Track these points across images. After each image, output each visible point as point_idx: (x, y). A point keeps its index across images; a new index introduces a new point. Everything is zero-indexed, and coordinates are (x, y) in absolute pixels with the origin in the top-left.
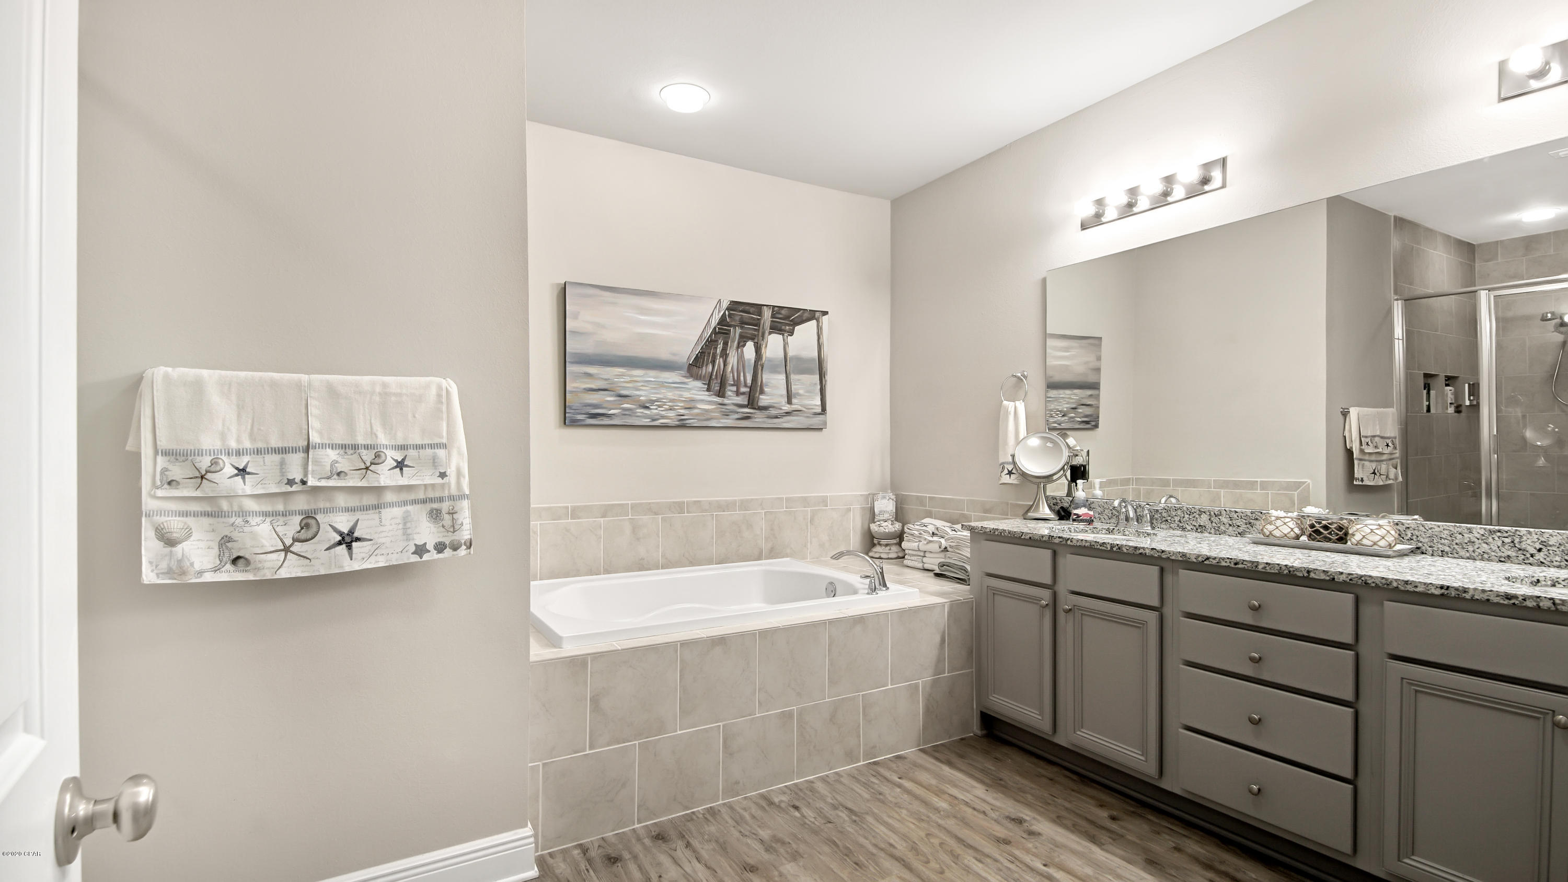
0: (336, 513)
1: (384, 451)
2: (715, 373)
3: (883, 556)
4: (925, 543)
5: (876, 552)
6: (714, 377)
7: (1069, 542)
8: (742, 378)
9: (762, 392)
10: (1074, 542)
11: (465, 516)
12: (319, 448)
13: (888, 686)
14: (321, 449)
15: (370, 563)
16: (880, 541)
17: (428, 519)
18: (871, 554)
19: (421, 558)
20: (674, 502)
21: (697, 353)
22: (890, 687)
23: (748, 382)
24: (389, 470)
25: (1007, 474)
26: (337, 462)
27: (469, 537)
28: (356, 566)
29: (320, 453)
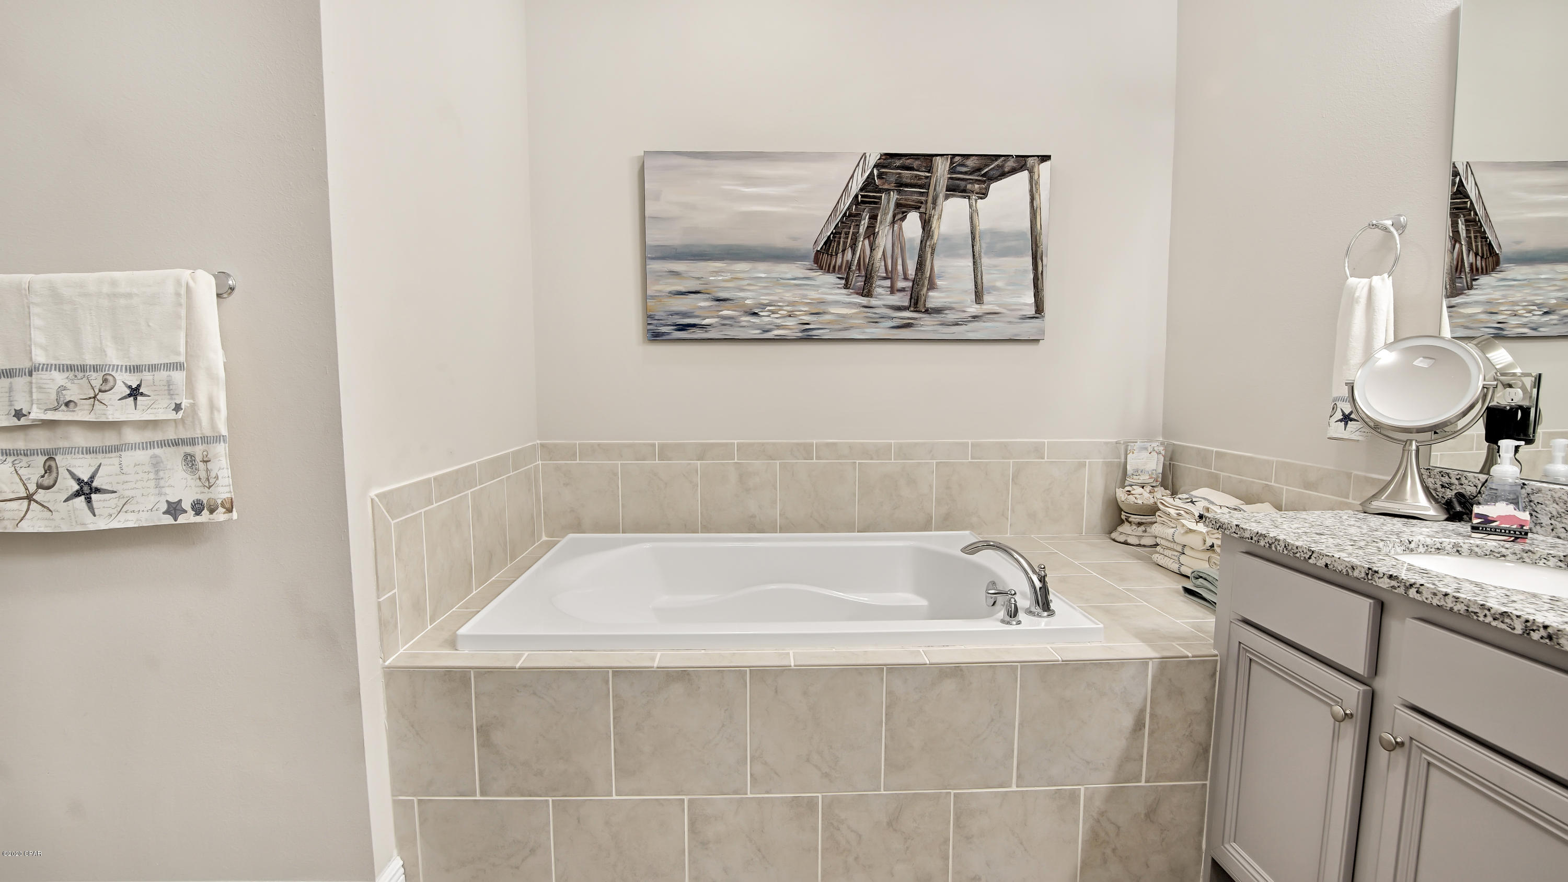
0: (75, 454)
1: (113, 373)
2: (856, 261)
3: (1131, 540)
4: (1182, 532)
5: (1121, 533)
6: (854, 268)
7: (1412, 593)
8: (900, 268)
9: (932, 286)
10: (1426, 594)
11: (222, 466)
12: (42, 370)
13: (1010, 786)
14: (44, 372)
15: (119, 521)
16: (1129, 517)
17: (184, 467)
18: (1114, 535)
19: (176, 521)
20: (798, 444)
21: (829, 234)
22: (1014, 788)
23: (910, 272)
24: (120, 400)
25: (1341, 420)
26: (65, 389)
27: (229, 495)
28: (101, 524)
29: (44, 377)
